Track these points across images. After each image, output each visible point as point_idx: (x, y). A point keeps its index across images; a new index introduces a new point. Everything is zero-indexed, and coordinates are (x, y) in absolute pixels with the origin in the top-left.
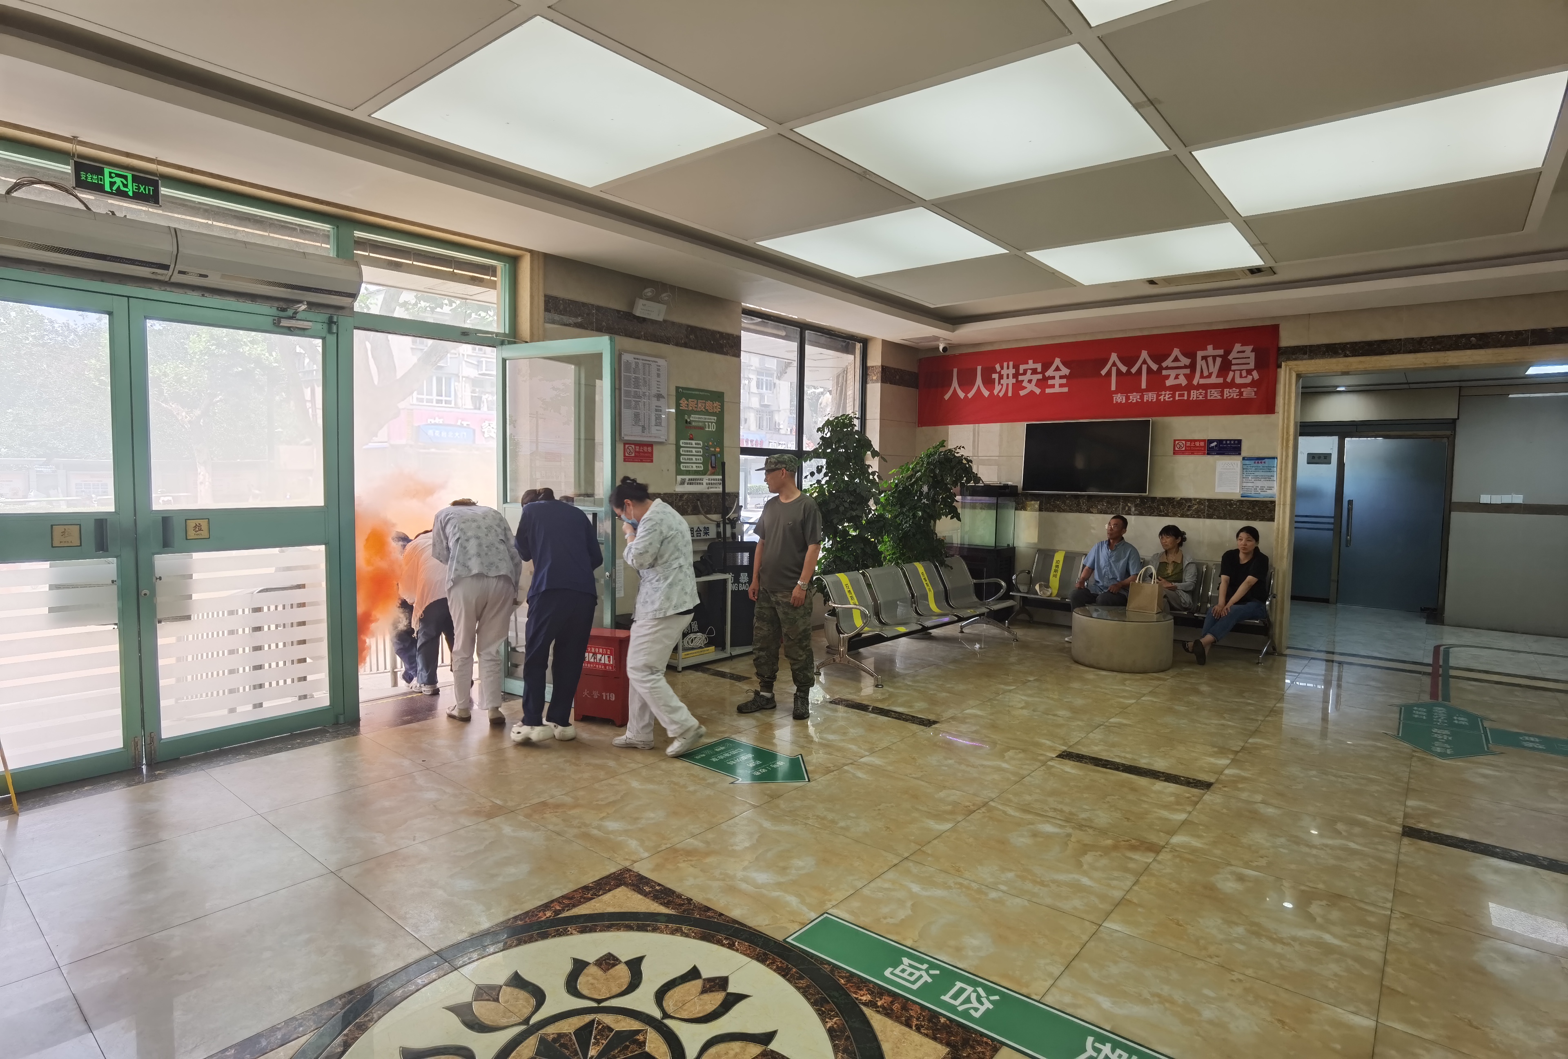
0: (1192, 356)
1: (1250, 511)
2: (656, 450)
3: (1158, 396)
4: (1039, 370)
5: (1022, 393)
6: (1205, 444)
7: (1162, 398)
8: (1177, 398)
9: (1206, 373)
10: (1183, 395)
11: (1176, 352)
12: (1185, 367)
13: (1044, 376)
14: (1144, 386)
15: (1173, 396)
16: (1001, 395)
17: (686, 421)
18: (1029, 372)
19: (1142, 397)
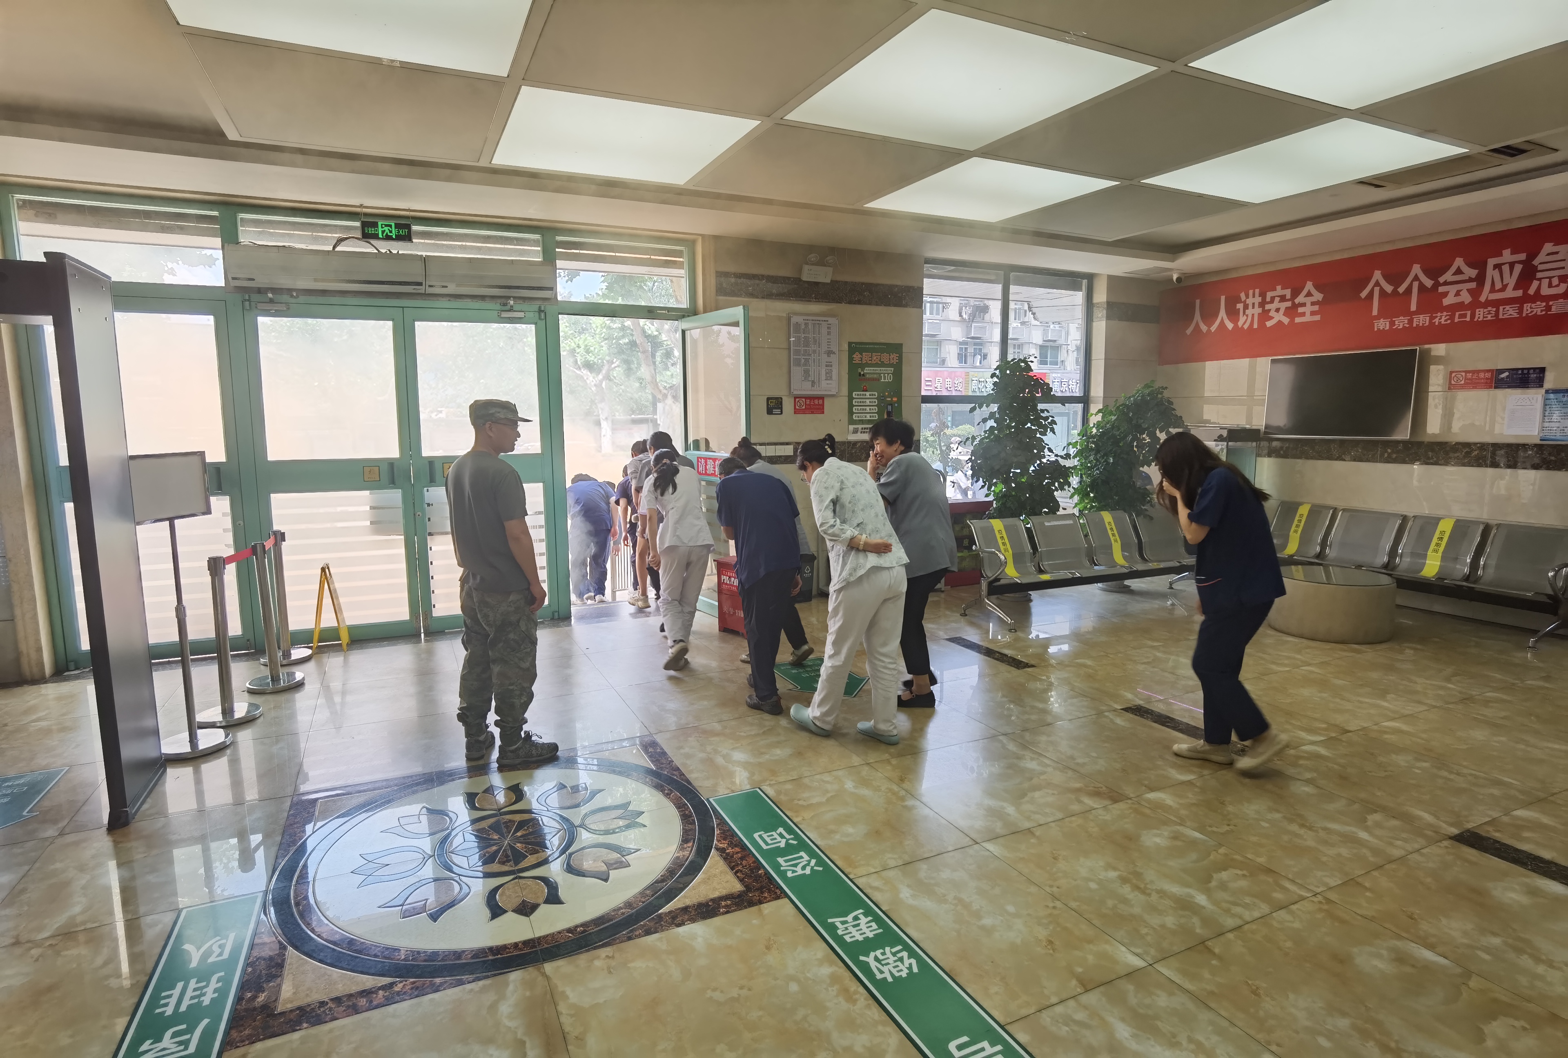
0: (1481, 267)
1: (1553, 458)
2: (827, 403)
3: (1432, 318)
4: (1288, 297)
5: (1269, 324)
6: (1492, 375)
7: (1437, 321)
8: (1456, 320)
9: (1498, 286)
10: (1465, 316)
11: (1459, 262)
12: (1470, 280)
13: (1293, 303)
14: (1413, 308)
15: (1452, 317)
16: (1246, 327)
17: (860, 373)
18: (1277, 299)
19: (1411, 321)
